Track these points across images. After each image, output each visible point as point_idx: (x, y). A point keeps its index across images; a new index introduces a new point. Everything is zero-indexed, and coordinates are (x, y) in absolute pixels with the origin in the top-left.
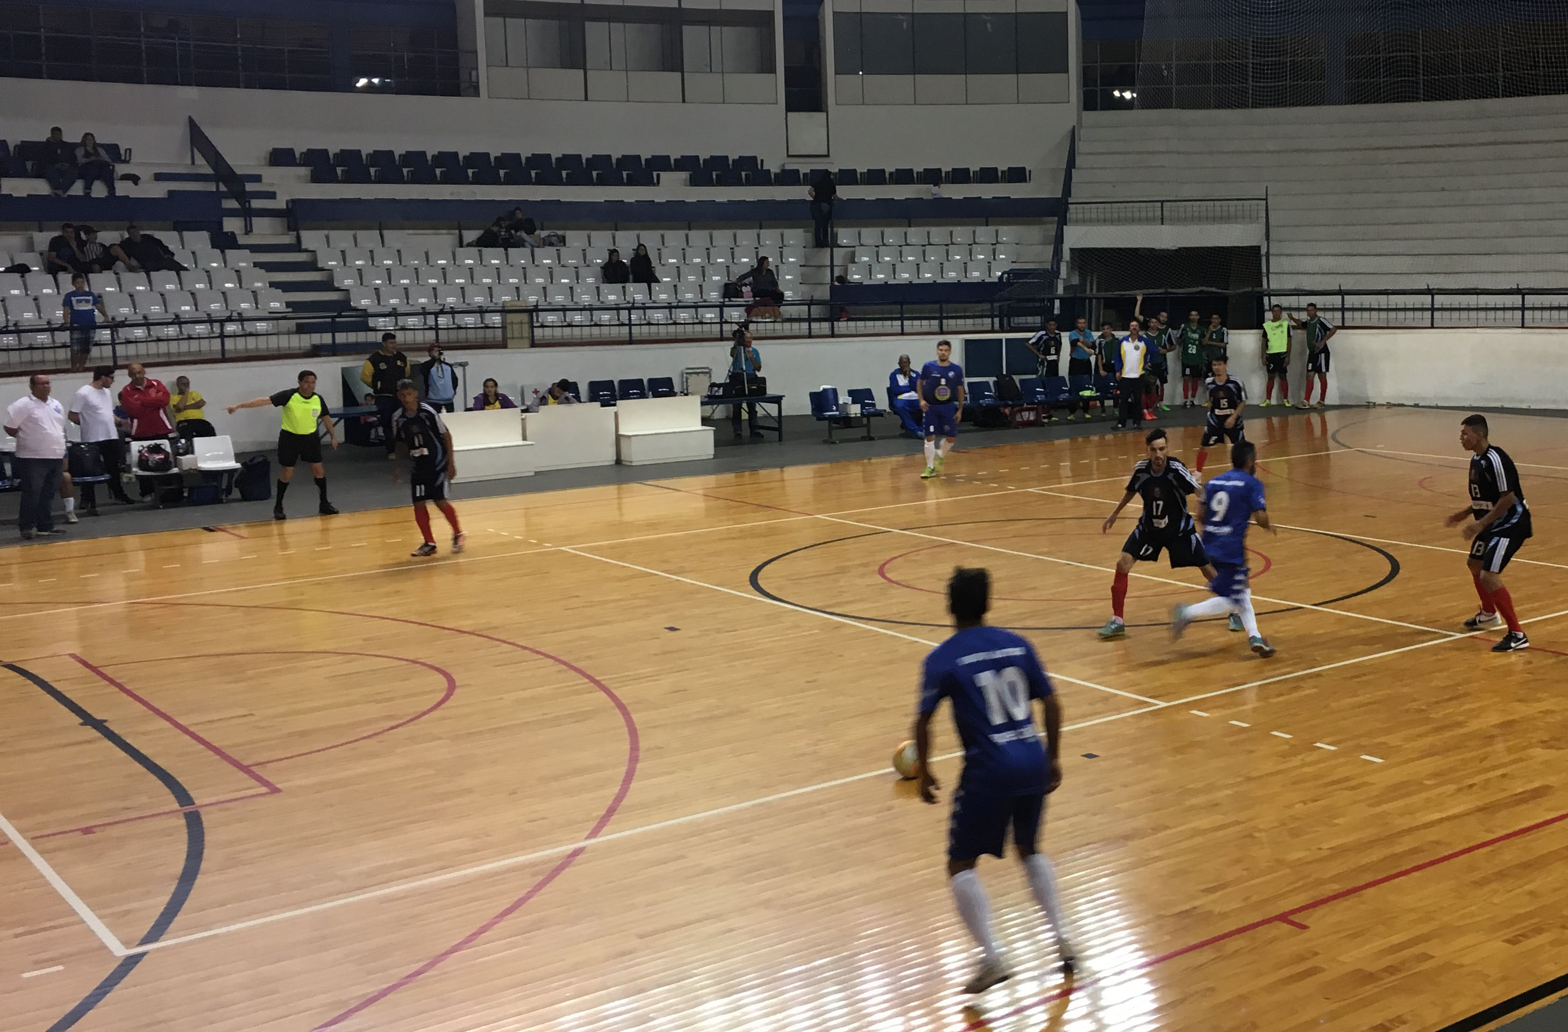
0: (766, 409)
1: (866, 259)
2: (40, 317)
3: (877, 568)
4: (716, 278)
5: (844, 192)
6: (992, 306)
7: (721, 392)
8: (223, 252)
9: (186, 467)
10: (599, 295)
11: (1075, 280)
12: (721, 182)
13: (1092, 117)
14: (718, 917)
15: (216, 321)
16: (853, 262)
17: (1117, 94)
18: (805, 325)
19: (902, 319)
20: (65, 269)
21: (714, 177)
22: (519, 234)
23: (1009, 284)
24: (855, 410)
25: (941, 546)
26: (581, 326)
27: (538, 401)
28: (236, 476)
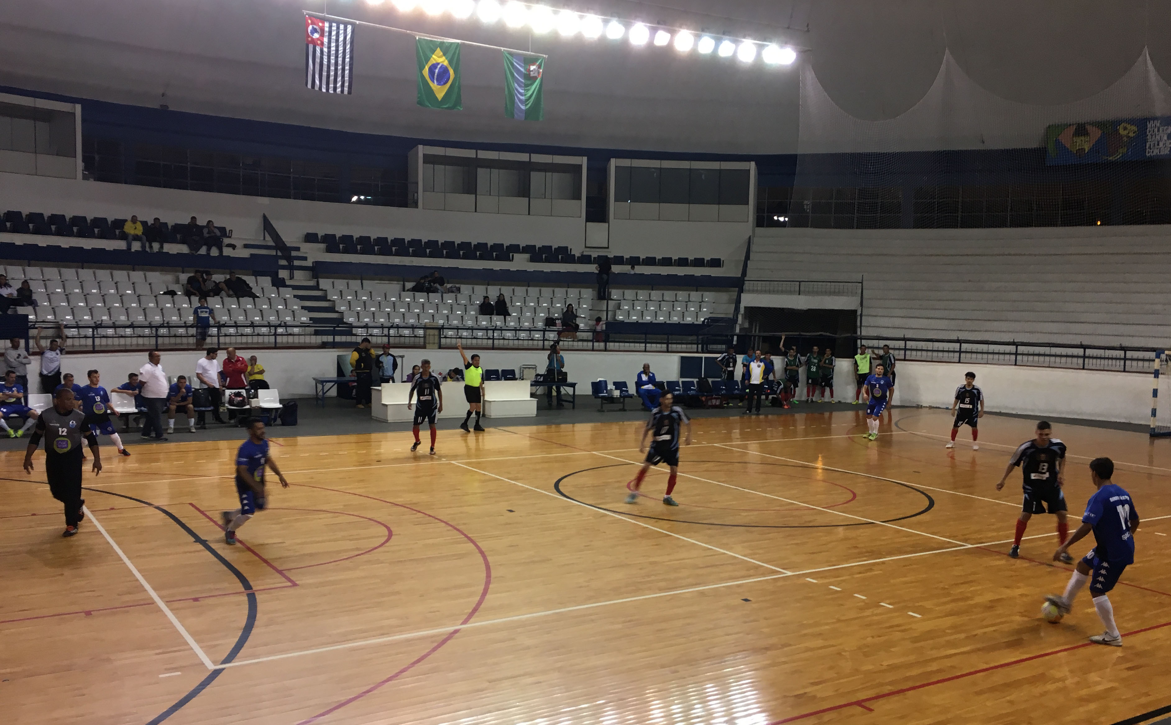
0: (567, 390)
1: (626, 307)
2: (180, 320)
3: (626, 484)
4: (542, 315)
5: (616, 269)
6: (698, 338)
7: (542, 379)
8: (278, 289)
9: (253, 405)
10: (477, 321)
11: (746, 325)
12: (547, 260)
13: (760, 230)
14: (531, 674)
15: (273, 326)
16: (619, 309)
17: (776, 218)
18: (590, 344)
19: (646, 343)
20: (195, 294)
21: (544, 257)
22: (435, 285)
23: (708, 325)
24: (617, 393)
25: (662, 474)
26: (467, 338)
27: (442, 379)
28: (279, 411)
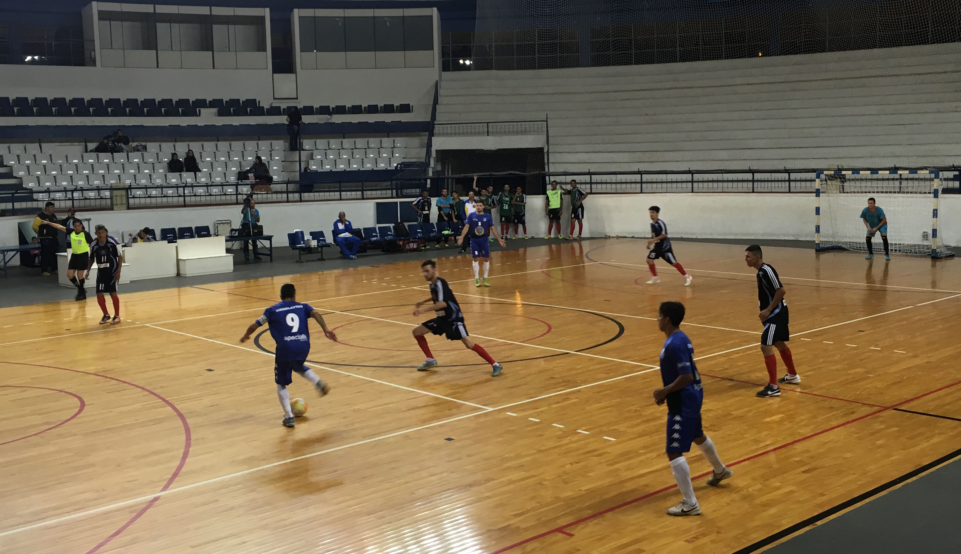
0: (263, 243)
1: (319, 157)
4: (234, 169)
6: (392, 183)
7: (237, 234)
10: (166, 179)
11: (439, 168)
12: (236, 114)
13: (447, 75)
16: (312, 159)
17: (461, 62)
18: (285, 195)
19: (340, 191)
21: (232, 111)
22: (119, 144)
23: (401, 170)
24: (314, 243)
26: (157, 197)
27: (132, 240)
